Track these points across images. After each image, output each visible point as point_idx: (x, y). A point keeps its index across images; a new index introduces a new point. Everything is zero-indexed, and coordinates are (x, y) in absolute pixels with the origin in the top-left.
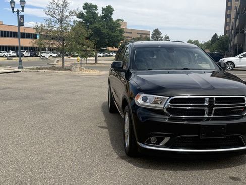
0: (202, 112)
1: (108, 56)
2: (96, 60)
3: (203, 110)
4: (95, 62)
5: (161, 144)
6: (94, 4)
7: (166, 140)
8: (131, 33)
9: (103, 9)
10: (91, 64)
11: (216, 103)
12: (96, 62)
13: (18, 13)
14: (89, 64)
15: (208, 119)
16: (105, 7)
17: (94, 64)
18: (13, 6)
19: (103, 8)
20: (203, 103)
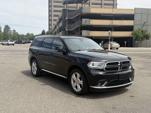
0: (117, 69)
3: (118, 67)
5: (103, 85)
7: (106, 83)
11: (123, 64)
15: (119, 71)
20: (118, 64)
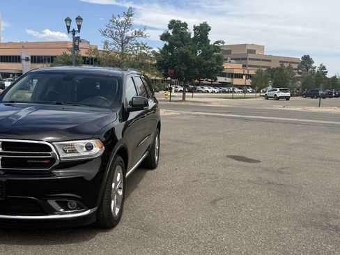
1: (226, 92)
2: (184, 96)
4: (181, 99)
6: (183, 21)
8: (270, 61)
9: (196, 28)
10: (175, 101)
11: (3, 149)
12: (184, 100)
13: (74, 34)
14: (173, 101)
16: (198, 25)
17: (180, 101)
18: (68, 25)
19: (194, 26)
